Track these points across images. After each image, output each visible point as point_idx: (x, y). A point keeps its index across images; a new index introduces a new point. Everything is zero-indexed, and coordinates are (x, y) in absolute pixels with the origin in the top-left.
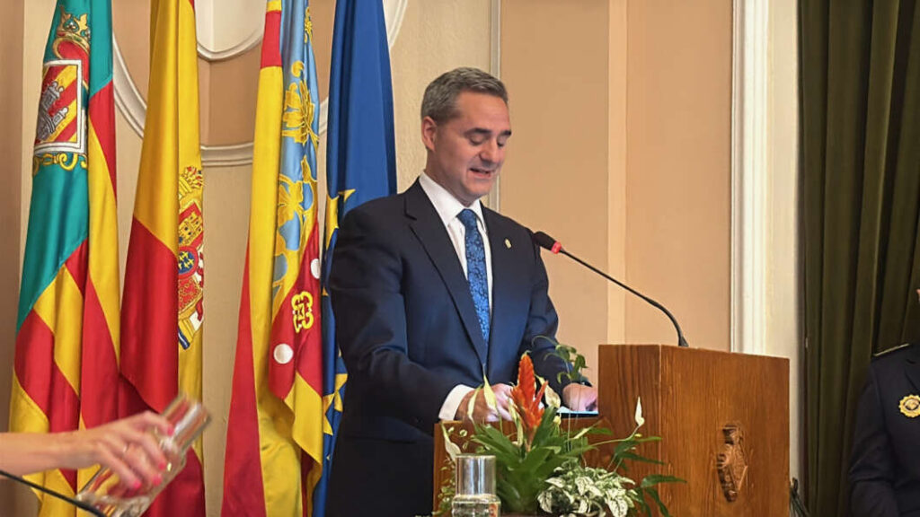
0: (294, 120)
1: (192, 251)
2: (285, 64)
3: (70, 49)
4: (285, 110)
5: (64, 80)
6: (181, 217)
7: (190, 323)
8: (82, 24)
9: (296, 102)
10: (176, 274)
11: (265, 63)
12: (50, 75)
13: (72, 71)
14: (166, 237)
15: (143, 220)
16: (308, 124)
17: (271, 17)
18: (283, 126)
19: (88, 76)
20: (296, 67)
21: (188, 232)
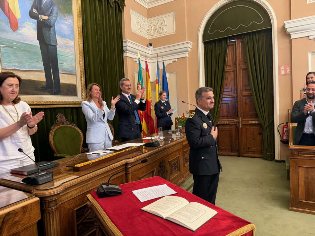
0: (159, 89)
1: (151, 101)
2: (158, 83)
3: (139, 84)
4: (159, 88)
5: (139, 87)
6: (150, 98)
7: (152, 108)
8: (140, 82)
9: (159, 87)
10: (150, 103)
11: (157, 83)
12: (138, 87)
13: (140, 86)
14: (149, 100)
15: (147, 99)
16: (161, 89)
17: (157, 79)
18: (158, 89)
19: (141, 86)
20: (159, 84)
21: (151, 99)
